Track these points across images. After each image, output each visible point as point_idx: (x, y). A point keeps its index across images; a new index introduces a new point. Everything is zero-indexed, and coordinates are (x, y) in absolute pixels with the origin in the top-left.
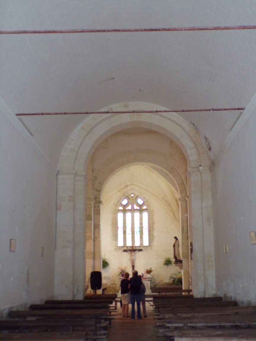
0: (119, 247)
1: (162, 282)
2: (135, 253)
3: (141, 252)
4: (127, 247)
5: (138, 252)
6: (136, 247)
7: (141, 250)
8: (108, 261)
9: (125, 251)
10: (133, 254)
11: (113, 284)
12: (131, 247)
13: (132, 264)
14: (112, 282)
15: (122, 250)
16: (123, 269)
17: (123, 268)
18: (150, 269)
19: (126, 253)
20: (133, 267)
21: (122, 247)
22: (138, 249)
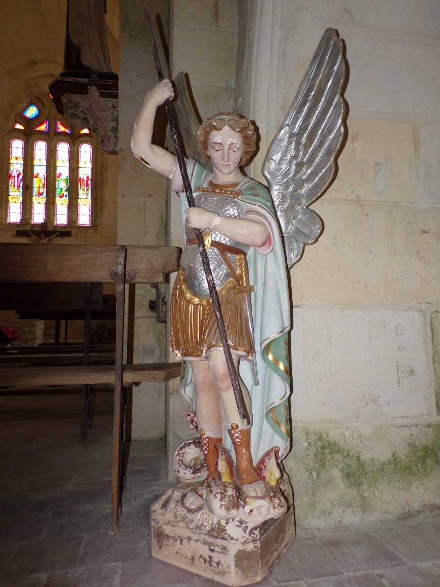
3: (65, 239)
4: (33, 226)
6: (56, 226)
9: (20, 234)
10: (43, 241)
21: (16, 225)
22: (60, 231)
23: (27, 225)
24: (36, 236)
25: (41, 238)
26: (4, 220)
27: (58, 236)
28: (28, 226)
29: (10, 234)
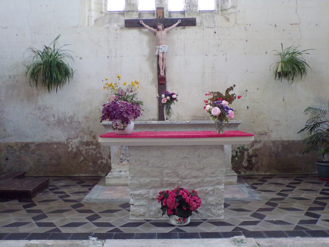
0: (111, 13)
1: (265, 139)
2: (168, 32)
3: (189, 30)
4: (140, 14)
5: (179, 28)
6: (170, 13)
7: (190, 23)
8: (66, 61)
9: (131, 24)
10: (162, 33)
11: (88, 144)
12: (152, 13)
13: (156, 72)
14: (86, 138)
15: (122, 23)
16: (124, 88)
17: (123, 85)
18: (228, 91)
19: (134, 32)
20: (162, 82)
21: (122, 13)
22: (181, 19)
23: (133, 11)
24: (150, 26)
25: (158, 30)
26: (103, 6)
27: (179, 25)
28: (135, 13)
29: (115, 25)
